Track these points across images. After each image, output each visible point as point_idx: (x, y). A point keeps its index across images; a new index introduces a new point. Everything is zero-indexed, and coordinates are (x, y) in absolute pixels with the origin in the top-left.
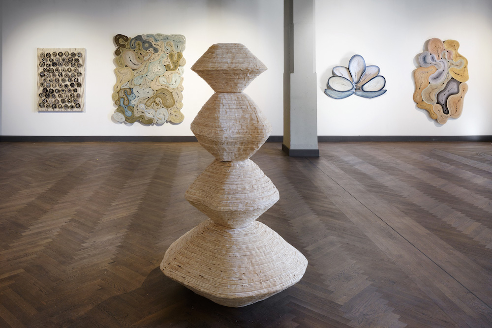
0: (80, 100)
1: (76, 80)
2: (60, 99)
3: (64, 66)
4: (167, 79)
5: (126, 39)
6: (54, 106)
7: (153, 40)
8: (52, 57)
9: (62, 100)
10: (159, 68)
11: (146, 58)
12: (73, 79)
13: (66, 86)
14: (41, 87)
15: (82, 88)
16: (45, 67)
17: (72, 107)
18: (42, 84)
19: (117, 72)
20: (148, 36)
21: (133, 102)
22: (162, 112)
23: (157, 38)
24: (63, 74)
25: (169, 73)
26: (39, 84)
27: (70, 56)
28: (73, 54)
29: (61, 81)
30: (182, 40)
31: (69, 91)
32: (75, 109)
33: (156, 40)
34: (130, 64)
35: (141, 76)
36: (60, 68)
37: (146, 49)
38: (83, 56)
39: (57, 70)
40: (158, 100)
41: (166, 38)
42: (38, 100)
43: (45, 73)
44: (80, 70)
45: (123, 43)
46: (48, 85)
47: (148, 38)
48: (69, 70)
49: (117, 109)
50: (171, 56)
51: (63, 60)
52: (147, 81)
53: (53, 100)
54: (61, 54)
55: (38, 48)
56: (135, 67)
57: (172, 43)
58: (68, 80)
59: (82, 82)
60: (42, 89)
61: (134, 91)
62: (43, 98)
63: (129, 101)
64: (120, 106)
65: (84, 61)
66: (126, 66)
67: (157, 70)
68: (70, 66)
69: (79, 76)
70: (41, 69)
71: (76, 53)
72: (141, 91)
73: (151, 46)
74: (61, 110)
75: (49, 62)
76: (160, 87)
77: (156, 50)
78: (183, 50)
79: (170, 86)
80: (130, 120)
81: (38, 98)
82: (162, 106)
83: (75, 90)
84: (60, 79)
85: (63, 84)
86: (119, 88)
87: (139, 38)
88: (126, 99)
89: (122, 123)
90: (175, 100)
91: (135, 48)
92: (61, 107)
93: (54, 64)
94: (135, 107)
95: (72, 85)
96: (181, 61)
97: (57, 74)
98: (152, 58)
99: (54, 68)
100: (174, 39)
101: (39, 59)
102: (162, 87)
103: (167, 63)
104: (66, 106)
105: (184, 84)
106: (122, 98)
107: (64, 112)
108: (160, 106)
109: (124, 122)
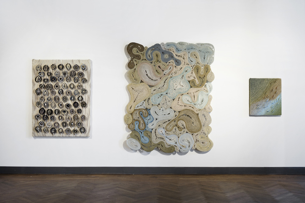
0: (85, 123)
1: (80, 98)
2: (60, 122)
3: (65, 82)
4: (191, 97)
5: (141, 48)
6: (53, 131)
7: (174, 50)
8: (51, 70)
9: (63, 123)
10: (182, 84)
11: (167, 71)
12: (76, 98)
13: (68, 106)
14: (37, 107)
15: (87, 109)
16: (42, 83)
17: (75, 131)
18: (38, 104)
19: (130, 89)
20: (168, 45)
21: (150, 126)
22: (186, 138)
23: (179, 47)
24: (65, 91)
25: (193, 90)
26: (35, 103)
27: (72, 69)
28: (76, 67)
29: (61, 100)
30: (210, 50)
31: (72, 111)
32: (79, 134)
33: (178, 50)
34: (146, 80)
35: (160, 94)
36: (60, 84)
37: (166, 61)
38: (89, 69)
39: (57, 86)
40: (181, 123)
41: (191, 47)
42: (34, 122)
43: (43, 90)
44: (85, 86)
45: (137, 54)
46: (46, 104)
47: (168, 48)
48: (72, 86)
49: (131, 134)
50: (197, 69)
51: (65, 74)
52: (167, 101)
53: (53, 123)
54: (61, 67)
55: (33, 60)
56: (152, 83)
57: (198, 54)
58: (71, 99)
59: (88, 101)
60: (38, 109)
61: (152, 112)
62: (39, 121)
63: (145, 125)
64: (134, 130)
65: (89, 75)
66: (142, 82)
67: (179, 87)
68: (72, 82)
69: (83, 94)
70: (37, 85)
71: (79, 65)
72: (160, 113)
73: (171, 56)
74: (61, 135)
75: (46, 77)
76: (183, 108)
77: (178, 62)
78: (211, 62)
79: (196, 106)
80: (146, 148)
81: (34, 120)
82: (186, 130)
83: (80, 111)
84: (61, 97)
85: (64, 104)
86: (133, 109)
87: (157, 47)
88: (142, 122)
89: (136, 151)
90: (202, 124)
91: (152, 59)
92: (62, 132)
93: (53, 79)
94: (153, 131)
95: (76, 104)
96: (208, 77)
97: (57, 91)
98: (173, 71)
99: (53, 84)
100: (201, 49)
101: (34, 72)
102: (186, 108)
103: (192, 78)
104: (68, 131)
105: (212, 104)
106: (137, 120)
107: (66, 137)
108: (183, 131)
109: (139, 150)
